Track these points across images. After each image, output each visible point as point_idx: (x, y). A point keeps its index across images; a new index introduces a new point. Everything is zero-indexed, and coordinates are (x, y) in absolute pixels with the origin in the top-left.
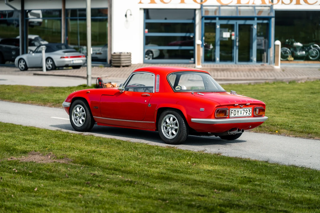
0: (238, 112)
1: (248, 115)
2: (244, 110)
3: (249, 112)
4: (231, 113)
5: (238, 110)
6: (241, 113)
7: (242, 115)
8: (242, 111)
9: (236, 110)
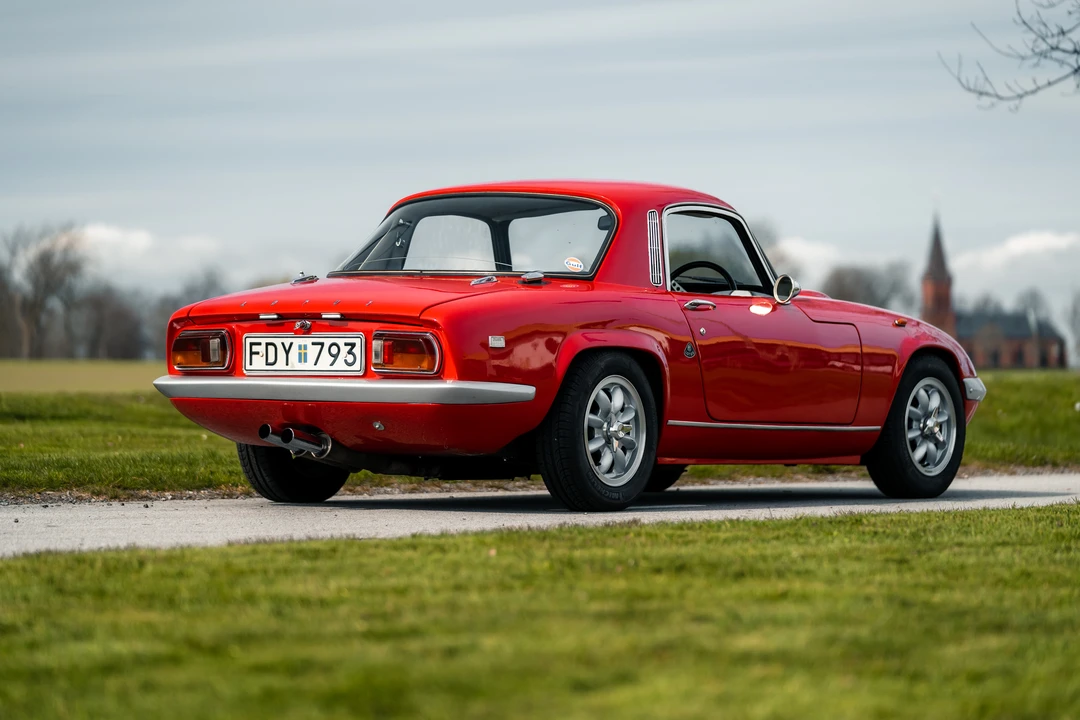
0: (287, 352)
1: (340, 365)
2: (322, 344)
3: (350, 352)
4: (252, 353)
5: (287, 342)
6: (303, 358)
7: (309, 365)
8: (310, 346)
9: (278, 342)
